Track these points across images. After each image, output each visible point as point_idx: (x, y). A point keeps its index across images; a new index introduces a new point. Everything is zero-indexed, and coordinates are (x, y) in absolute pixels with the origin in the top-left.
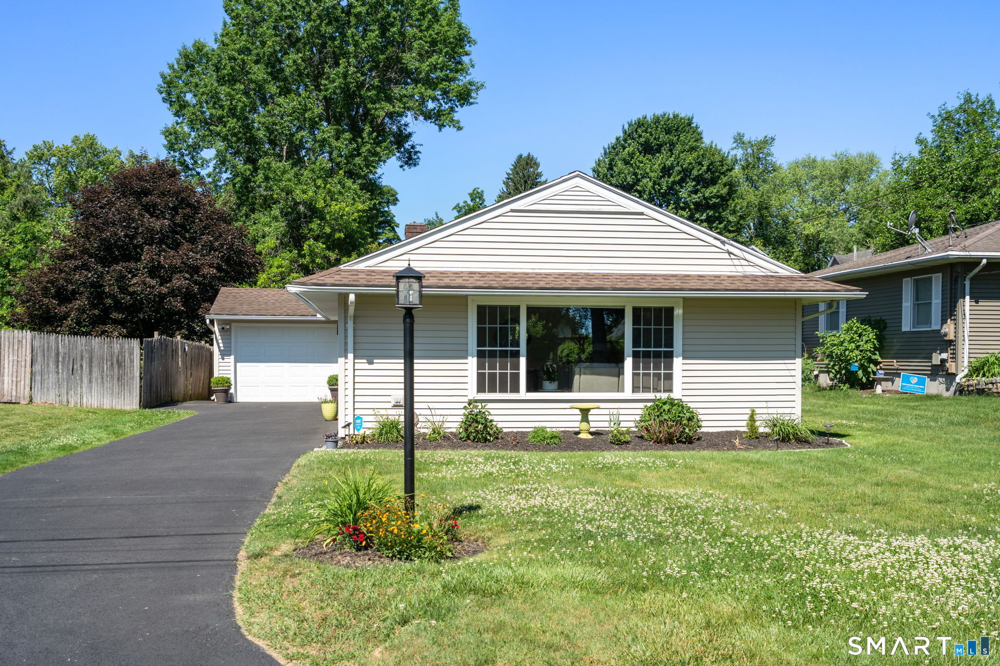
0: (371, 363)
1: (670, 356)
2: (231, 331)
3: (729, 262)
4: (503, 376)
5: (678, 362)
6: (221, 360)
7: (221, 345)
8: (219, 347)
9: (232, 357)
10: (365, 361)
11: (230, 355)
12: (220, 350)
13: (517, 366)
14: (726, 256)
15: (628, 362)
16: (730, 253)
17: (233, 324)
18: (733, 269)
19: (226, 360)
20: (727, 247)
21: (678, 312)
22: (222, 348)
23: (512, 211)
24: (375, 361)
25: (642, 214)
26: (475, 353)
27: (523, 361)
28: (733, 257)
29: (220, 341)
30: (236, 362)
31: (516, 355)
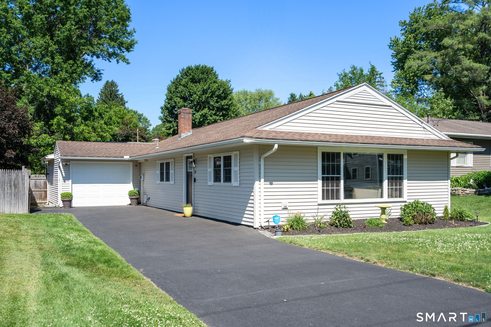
0: (271, 184)
1: (401, 179)
2: (69, 166)
3: (424, 132)
4: (333, 190)
5: (405, 182)
6: (63, 183)
7: (64, 174)
8: (62, 175)
9: (70, 181)
10: (268, 183)
11: (69, 180)
12: (63, 177)
13: (338, 185)
14: (422, 129)
15: (385, 183)
16: (424, 128)
17: (71, 162)
18: (425, 136)
19: (66, 183)
20: (423, 125)
21: (405, 157)
22: (64, 176)
23: (337, 101)
24: (274, 183)
25: (391, 106)
26: (321, 178)
27: (342, 182)
28: (425, 130)
29: (63, 172)
30: (72, 183)
31: (338, 179)
